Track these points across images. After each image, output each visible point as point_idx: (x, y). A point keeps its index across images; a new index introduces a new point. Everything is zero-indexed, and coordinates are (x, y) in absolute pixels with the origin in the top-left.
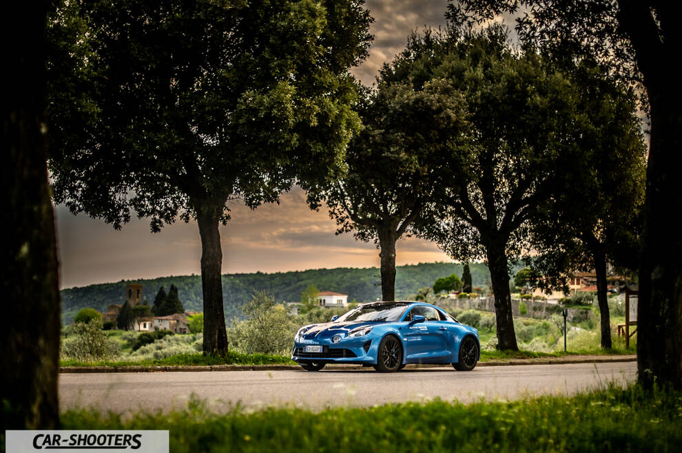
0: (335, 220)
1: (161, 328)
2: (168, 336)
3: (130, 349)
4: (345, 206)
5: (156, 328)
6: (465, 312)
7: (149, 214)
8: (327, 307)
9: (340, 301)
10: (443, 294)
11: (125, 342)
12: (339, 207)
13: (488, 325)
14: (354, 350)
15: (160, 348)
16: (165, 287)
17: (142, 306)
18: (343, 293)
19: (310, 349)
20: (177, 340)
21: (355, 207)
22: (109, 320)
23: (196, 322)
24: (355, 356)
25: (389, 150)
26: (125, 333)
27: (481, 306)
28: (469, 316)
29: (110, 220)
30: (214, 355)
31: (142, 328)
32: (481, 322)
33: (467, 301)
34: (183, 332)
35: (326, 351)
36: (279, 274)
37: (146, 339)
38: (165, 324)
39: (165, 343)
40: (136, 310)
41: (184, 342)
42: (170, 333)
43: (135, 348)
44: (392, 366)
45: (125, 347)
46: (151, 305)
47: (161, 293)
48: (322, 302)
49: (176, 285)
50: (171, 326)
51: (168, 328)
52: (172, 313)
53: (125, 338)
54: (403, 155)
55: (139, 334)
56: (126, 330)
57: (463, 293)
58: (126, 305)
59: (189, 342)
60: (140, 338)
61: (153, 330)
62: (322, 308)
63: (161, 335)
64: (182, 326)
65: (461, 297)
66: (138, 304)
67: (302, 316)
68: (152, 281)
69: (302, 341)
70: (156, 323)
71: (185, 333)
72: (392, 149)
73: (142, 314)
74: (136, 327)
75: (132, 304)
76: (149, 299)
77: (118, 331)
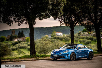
0: (60, 22)
1: (20, 40)
2: (21, 42)
3: (13, 45)
4: (62, 19)
5: (19, 41)
6: (90, 37)
7: (17, 22)
8: (58, 36)
9: (61, 34)
10: (85, 33)
11: (12, 44)
12: (61, 19)
13: (95, 40)
14: (65, 56)
15: (19, 45)
16: (20, 31)
17: (15, 35)
18: (61, 32)
19: (54, 56)
20: (23, 43)
21: (64, 19)
22: (8, 39)
23: (28, 39)
24: (65, 57)
25: (72, 7)
26: (12, 42)
27: (94, 36)
28: (91, 38)
29: (9, 24)
30: (33, 55)
31: (15, 40)
32: (94, 39)
33: (90, 34)
34: (25, 41)
35: (58, 56)
36: (46, 28)
37: (16, 43)
38: (21, 39)
39: (21, 44)
40: (14, 36)
41: (25, 44)
42: (22, 42)
43: (14, 45)
44: (73, 59)
45: (11, 45)
46: (17, 35)
47: (20, 32)
48: (57, 34)
49: (23, 30)
50: (22, 40)
51: (21, 41)
52: (22, 37)
53: (11, 43)
54: (76, 8)
55: (15, 42)
56: (12, 41)
57: (89, 32)
58: (11, 35)
59: (26, 44)
60: (15, 43)
61: (18, 41)
62: (57, 36)
63: (20, 42)
64: (24, 40)
65: (89, 33)
66: (14, 35)
67: (52, 38)
68: (17, 29)
69: (53, 54)
70: (19, 39)
71: (25, 42)
72: (73, 7)
73: (15, 37)
74: (14, 40)
75: (13, 35)
76: (17, 34)
77: (10, 41)
